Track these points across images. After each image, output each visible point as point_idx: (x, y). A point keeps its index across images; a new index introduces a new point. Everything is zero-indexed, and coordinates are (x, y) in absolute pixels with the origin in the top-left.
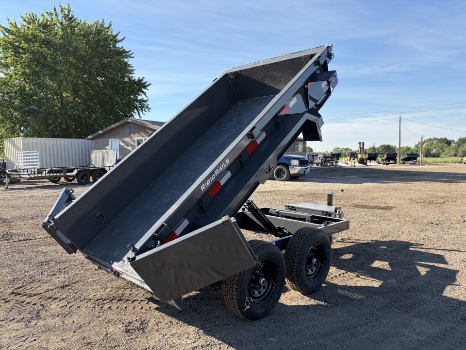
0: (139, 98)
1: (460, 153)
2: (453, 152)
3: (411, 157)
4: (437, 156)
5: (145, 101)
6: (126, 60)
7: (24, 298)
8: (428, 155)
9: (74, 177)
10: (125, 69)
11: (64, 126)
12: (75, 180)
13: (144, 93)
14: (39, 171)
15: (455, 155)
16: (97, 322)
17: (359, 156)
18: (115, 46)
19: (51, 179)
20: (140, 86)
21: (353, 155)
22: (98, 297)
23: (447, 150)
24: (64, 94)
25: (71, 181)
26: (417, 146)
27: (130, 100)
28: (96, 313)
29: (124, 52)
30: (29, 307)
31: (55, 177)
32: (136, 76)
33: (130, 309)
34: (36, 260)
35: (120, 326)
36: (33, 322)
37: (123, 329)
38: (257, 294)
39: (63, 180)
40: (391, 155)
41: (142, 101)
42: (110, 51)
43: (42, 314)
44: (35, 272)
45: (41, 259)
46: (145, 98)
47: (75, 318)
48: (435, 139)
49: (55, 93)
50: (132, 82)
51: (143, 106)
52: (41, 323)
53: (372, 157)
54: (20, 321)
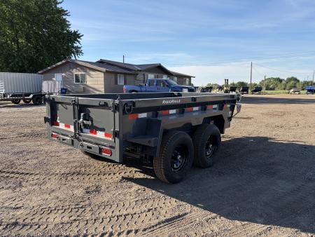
0: (75, 45)
1: (288, 88)
2: (283, 87)
3: (258, 89)
4: (273, 89)
5: (80, 48)
6: (64, 17)
7: (8, 175)
8: (268, 89)
9: (30, 99)
10: (64, 24)
11: (20, 64)
12: (32, 102)
13: (79, 42)
14: (4, 95)
15: (284, 89)
16: (64, 187)
17: (225, 88)
18: (56, 7)
19: (14, 101)
20: (76, 36)
21: (221, 88)
22: (63, 172)
23: (279, 85)
24: (20, 41)
25: (28, 102)
26: (260, 83)
27: (68, 46)
28: (63, 182)
29: (63, 11)
30: (13, 180)
31: (16, 100)
32: (72, 29)
33: (87, 179)
34: (13, 151)
35: (82, 190)
36: (18, 189)
37: (84, 191)
38: (175, 166)
39: (22, 102)
40: (245, 88)
41: (77, 47)
42: (52, 9)
43: (24, 184)
44: (13, 158)
45: (16, 150)
46: (79, 46)
47: (48, 185)
48: (273, 78)
49: (13, 40)
50: (70, 33)
51: (78, 51)
52: (24, 189)
53: (233, 89)
54: (8, 189)
